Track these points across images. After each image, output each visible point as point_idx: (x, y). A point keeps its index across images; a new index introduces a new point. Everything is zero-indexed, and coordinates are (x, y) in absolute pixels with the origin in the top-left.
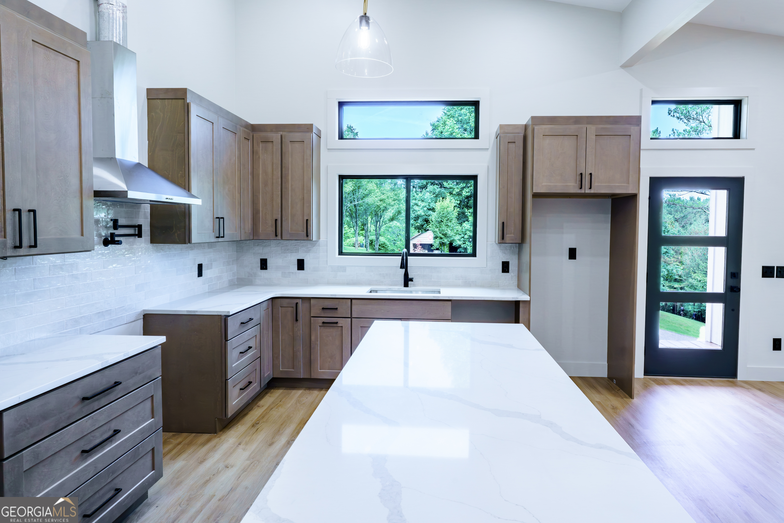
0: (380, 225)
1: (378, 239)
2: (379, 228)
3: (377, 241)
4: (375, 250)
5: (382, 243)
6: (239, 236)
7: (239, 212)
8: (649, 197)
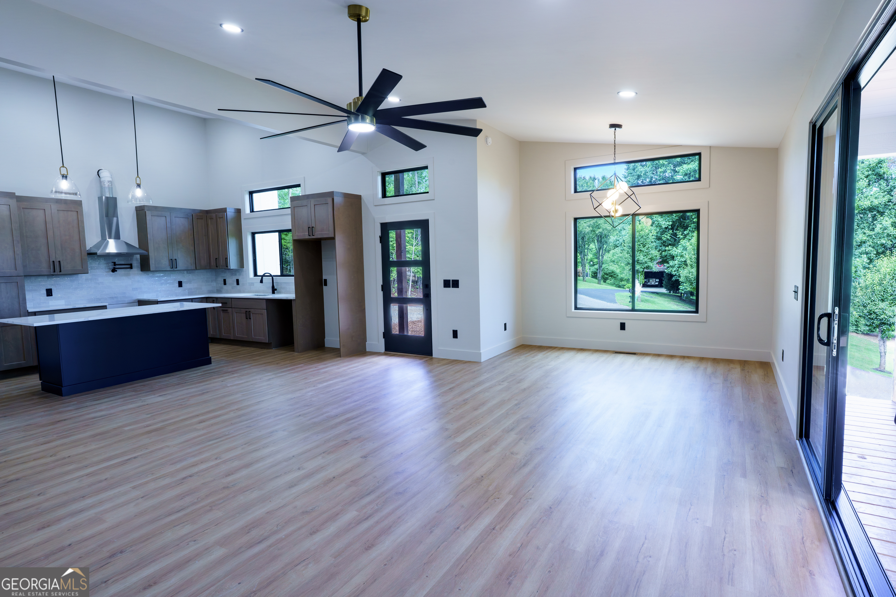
0: (602, 253)
1: (600, 268)
2: (602, 255)
3: (600, 269)
4: (598, 279)
5: (609, 271)
6: (193, 267)
7: (194, 256)
8: (380, 236)
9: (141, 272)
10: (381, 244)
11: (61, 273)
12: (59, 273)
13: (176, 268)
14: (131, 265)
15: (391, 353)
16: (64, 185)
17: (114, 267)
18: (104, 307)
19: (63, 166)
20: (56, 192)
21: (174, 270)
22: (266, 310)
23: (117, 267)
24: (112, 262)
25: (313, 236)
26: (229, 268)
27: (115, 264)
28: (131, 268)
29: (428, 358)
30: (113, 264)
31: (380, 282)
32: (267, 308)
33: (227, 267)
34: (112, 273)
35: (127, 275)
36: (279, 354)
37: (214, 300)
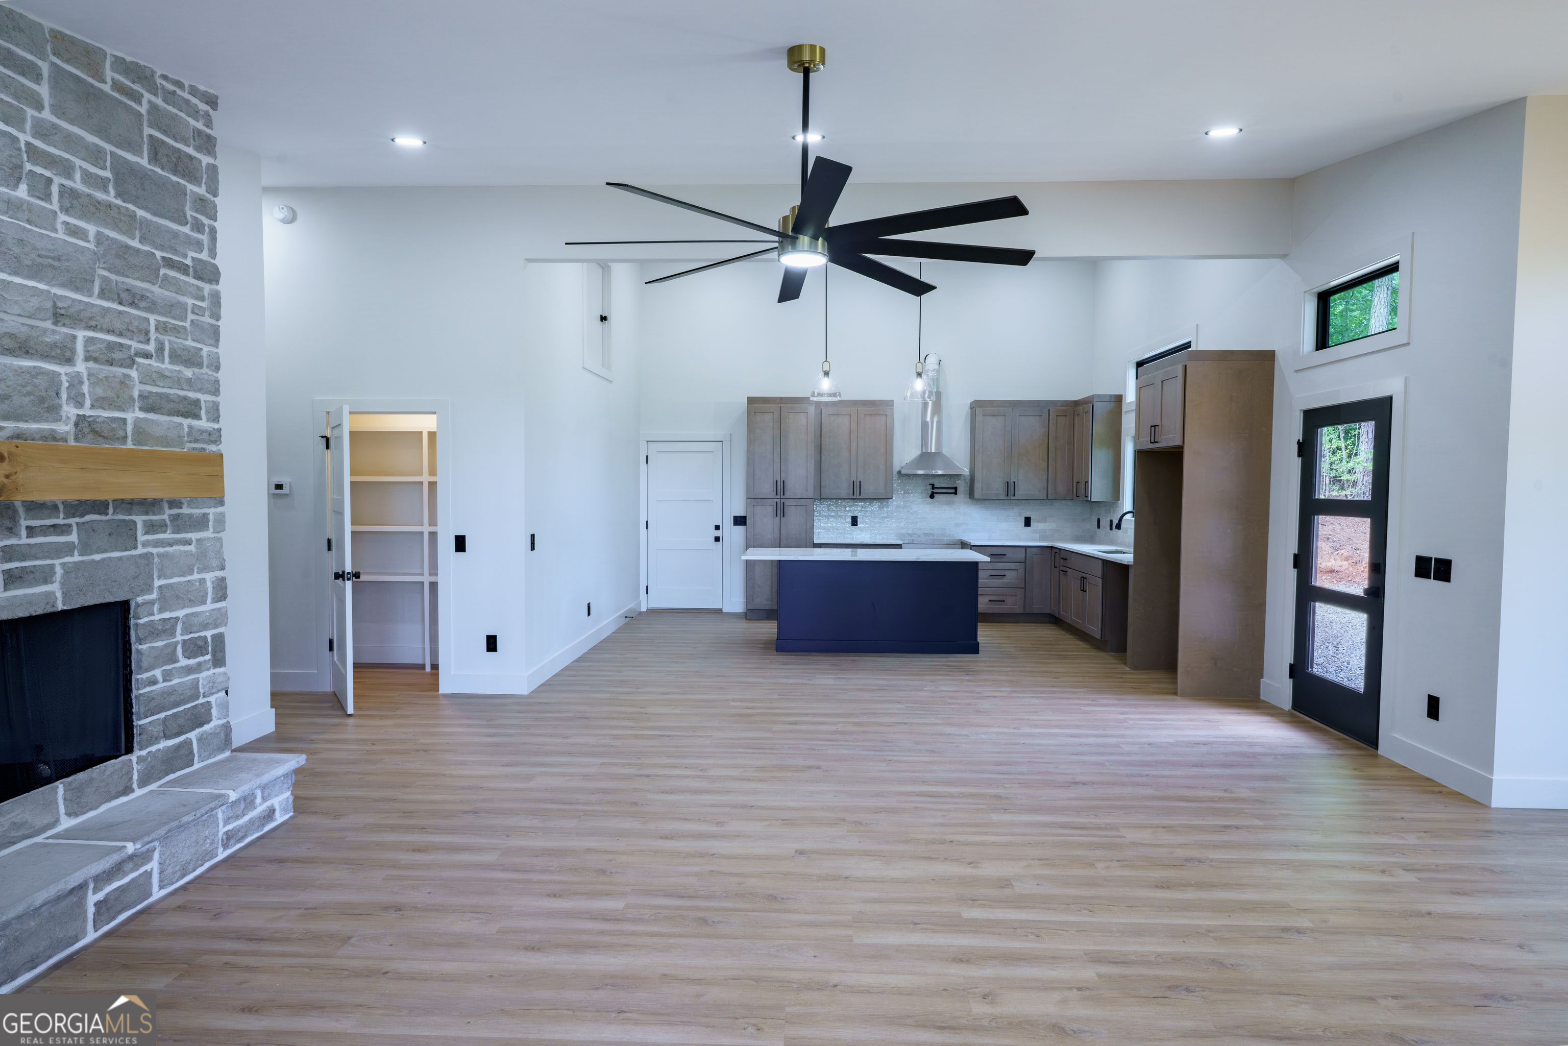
6: (1043, 495)
7: (1045, 477)
8: (1299, 440)
9: (970, 500)
10: (1300, 458)
11: (861, 497)
12: (858, 497)
13: (1014, 496)
14: (956, 488)
15: (1299, 717)
16: (826, 385)
17: (933, 491)
18: (898, 546)
19: (826, 361)
20: (819, 395)
21: (1010, 499)
22: (1102, 578)
23: (935, 491)
24: (930, 484)
25: (1157, 444)
26: (1089, 499)
27: (933, 488)
28: (956, 493)
29: (1371, 750)
30: (931, 486)
31: (1293, 548)
32: (1103, 575)
33: (1087, 497)
34: (929, 499)
35: (949, 503)
36: (1107, 661)
37: (1057, 553)
